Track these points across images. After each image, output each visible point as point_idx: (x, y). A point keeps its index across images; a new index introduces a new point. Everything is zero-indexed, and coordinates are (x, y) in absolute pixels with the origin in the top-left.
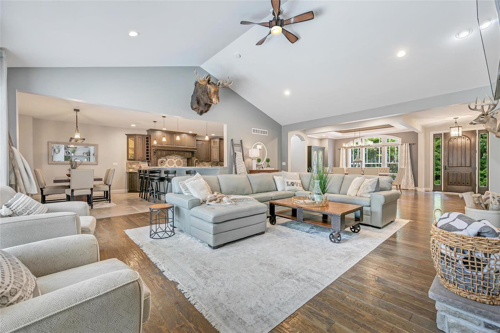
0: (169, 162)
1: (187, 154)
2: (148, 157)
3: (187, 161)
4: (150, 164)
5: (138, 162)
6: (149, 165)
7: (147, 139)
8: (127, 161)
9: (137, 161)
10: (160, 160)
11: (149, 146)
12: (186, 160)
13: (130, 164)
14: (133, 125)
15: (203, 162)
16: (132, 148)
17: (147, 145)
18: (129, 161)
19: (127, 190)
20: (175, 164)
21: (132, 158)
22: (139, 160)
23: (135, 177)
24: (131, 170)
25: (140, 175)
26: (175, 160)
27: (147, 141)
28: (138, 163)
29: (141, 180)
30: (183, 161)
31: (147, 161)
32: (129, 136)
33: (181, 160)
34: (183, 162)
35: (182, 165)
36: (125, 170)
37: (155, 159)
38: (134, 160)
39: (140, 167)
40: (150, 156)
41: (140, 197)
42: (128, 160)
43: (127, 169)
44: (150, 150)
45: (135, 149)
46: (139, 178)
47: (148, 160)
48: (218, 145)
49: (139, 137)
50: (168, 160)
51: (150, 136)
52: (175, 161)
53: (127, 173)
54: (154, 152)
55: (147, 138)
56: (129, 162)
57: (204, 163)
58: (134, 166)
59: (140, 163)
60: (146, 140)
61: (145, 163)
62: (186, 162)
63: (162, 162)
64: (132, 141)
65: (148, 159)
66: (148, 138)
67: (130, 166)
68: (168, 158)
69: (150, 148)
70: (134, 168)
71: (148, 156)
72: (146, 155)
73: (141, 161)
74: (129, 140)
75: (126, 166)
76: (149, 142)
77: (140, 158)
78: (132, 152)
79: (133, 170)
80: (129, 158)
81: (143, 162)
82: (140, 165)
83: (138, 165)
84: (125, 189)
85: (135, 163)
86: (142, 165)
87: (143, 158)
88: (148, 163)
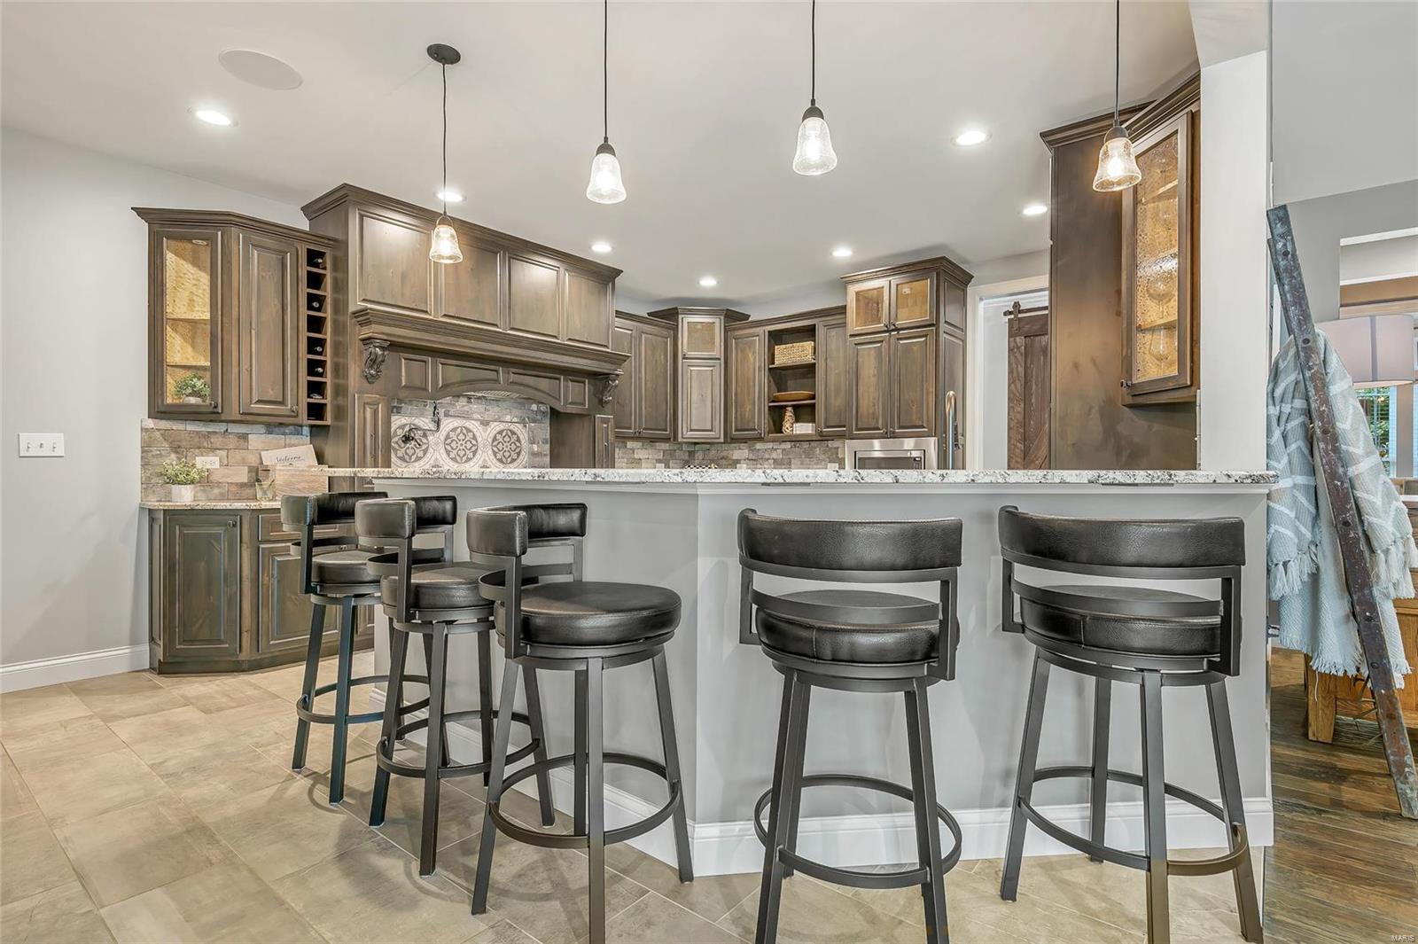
0: (448, 437)
1: (566, 388)
2: (317, 399)
3: (548, 437)
4: (329, 451)
5: (242, 429)
6: (321, 459)
7: (311, 262)
8: (150, 423)
9: (233, 428)
10: (398, 421)
11: (328, 313)
12: (544, 430)
13: (176, 449)
14: (213, 117)
15: (630, 444)
16: (193, 323)
17: (310, 307)
18: (164, 424)
19: (146, 647)
20: (485, 455)
21: (193, 400)
22: (248, 418)
23: (223, 546)
24: (185, 497)
26: (485, 423)
27: (315, 281)
28: (244, 437)
29: (313, 598)
30: (533, 435)
31: (306, 430)
32: (164, 226)
33: (518, 428)
34: (532, 442)
35: (524, 457)
36: (131, 493)
37: (375, 413)
38: (210, 415)
39: (259, 474)
40: (340, 391)
42: (159, 410)
43: (146, 485)
44: (337, 346)
45: (219, 336)
46: (307, 588)
47: (321, 418)
48: (718, 351)
49: (256, 238)
50: (448, 424)
51: (341, 245)
52: (485, 435)
53: (152, 520)
54: (373, 362)
55: (313, 257)
56: (165, 434)
57: (633, 450)
58: (207, 462)
59: (257, 438)
60: (304, 270)
61: (294, 439)
62: (545, 442)
63: (407, 439)
64: (193, 270)
65: (316, 411)
66: (322, 255)
67: (171, 462)
68: (446, 415)
69: (339, 329)
70: (205, 481)
71: (316, 388)
72: (304, 378)
73: (262, 429)
74: (170, 258)
75: (145, 465)
76: (327, 290)
77: (259, 402)
78: (190, 349)
79: (201, 496)
80: (169, 401)
81: (282, 429)
82: (253, 461)
83: (239, 455)
84: (134, 642)
85: (215, 440)
86: (269, 458)
87: (283, 403)
88: (319, 442)
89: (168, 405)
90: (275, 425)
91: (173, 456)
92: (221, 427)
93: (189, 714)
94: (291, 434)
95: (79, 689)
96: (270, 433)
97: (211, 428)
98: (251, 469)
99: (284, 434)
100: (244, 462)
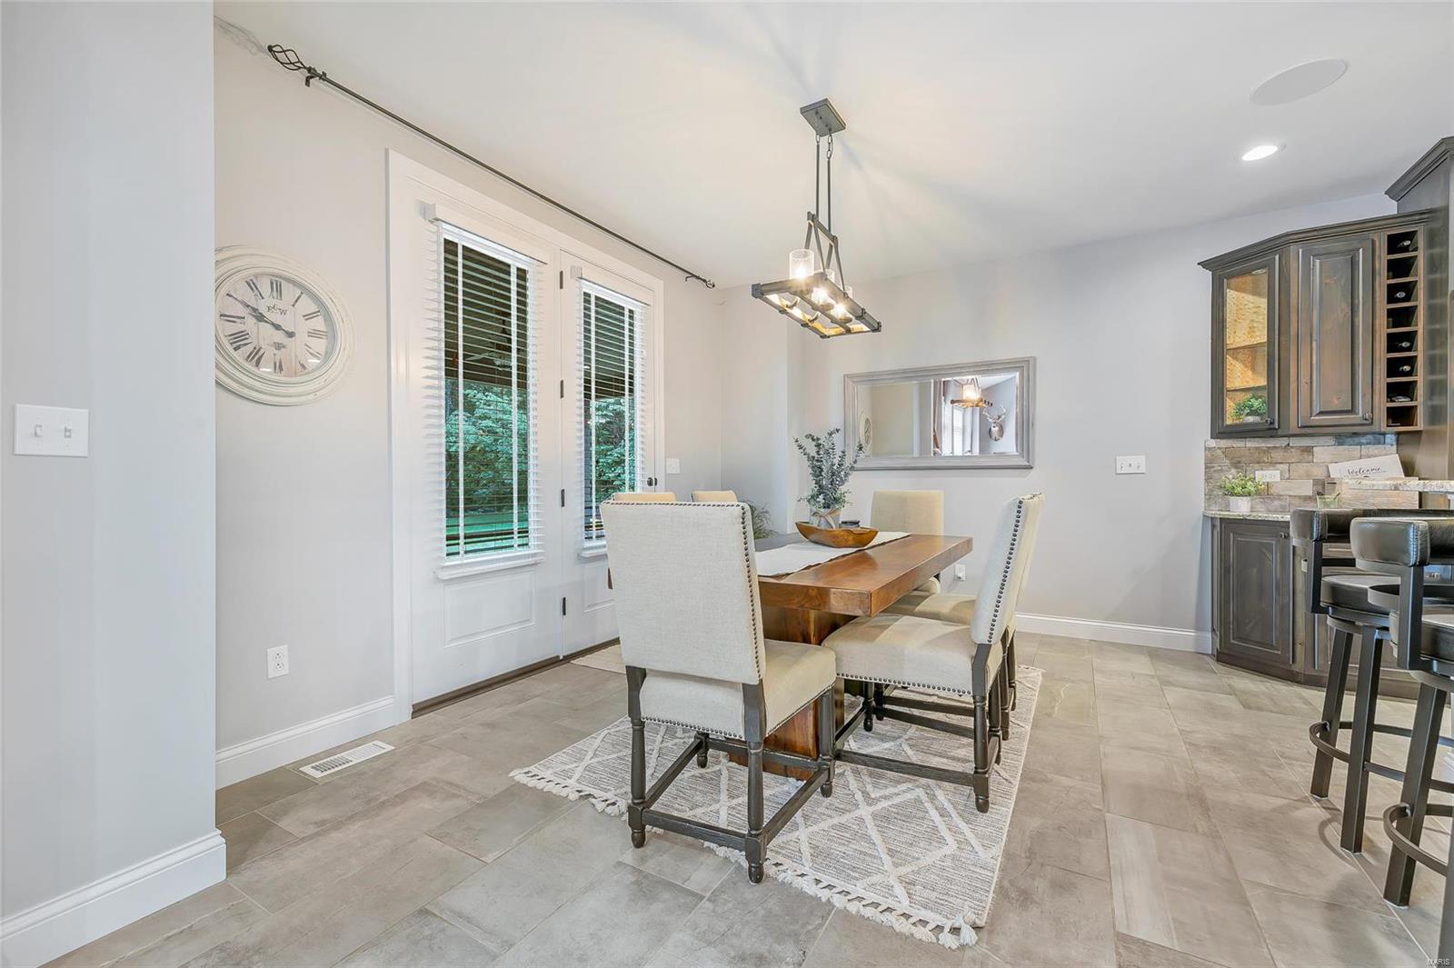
2: (1402, 402)
4: (1422, 458)
5: (1305, 442)
6: (1409, 470)
7: (1393, 249)
8: (1213, 443)
9: (1295, 442)
11: (1420, 300)
13: (1236, 464)
14: (1260, 152)
16: (1252, 348)
17: (1392, 300)
18: (1224, 443)
19: (1209, 635)
21: (1251, 419)
22: (1309, 430)
24: (1242, 508)
25: (1321, 562)
27: (1400, 268)
28: (1309, 450)
29: (1330, 621)
31: (1391, 438)
32: (1225, 269)
36: (1197, 505)
38: (1269, 430)
39: (1324, 486)
40: (1439, 389)
41: (1320, 788)
42: (1221, 430)
43: (1209, 496)
44: (1434, 336)
45: (1276, 356)
46: (1316, 608)
47: (1409, 422)
49: (1320, 246)
51: (1439, 215)
53: (1213, 526)
55: (1395, 243)
56: (1225, 451)
58: (1267, 476)
59: (1324, 451)
60: (1384, 259)
61: (1373, 449)
64: (1250, 298)
65: (1401, 416)
66: (1409, 235)
67: (1231, 477)
69: (1437, 315)
70: (1265, 493)
71: (1401, 390)
72: (1383, 380)
73: (1331, 441)
74: (1231, 295)
75: (1208, 479)
76: (1420, 275)
77: (1321, 413)
78: (1250, 373)
79: (1260, 507)
80: (1229, 422)
81: (1356, 440)
82: (1319, 473)
83: (1302, 468)
84: (1198, 627)
85: (1277, 455)
86: (1336, 471)
87: (1352, 411)
88: (1409, 451)
89: (1230, 426)
90: (1344, 436)
91: (1233, 471)
92: (1283, 442)
93: (1231, 703)
94: (1368, 444)
95: (1154, 654)
96: (1340, 444)
97: (1271, 443)
98: (1316, 482)
99: (1361, 444)
100: (1308, 476)
